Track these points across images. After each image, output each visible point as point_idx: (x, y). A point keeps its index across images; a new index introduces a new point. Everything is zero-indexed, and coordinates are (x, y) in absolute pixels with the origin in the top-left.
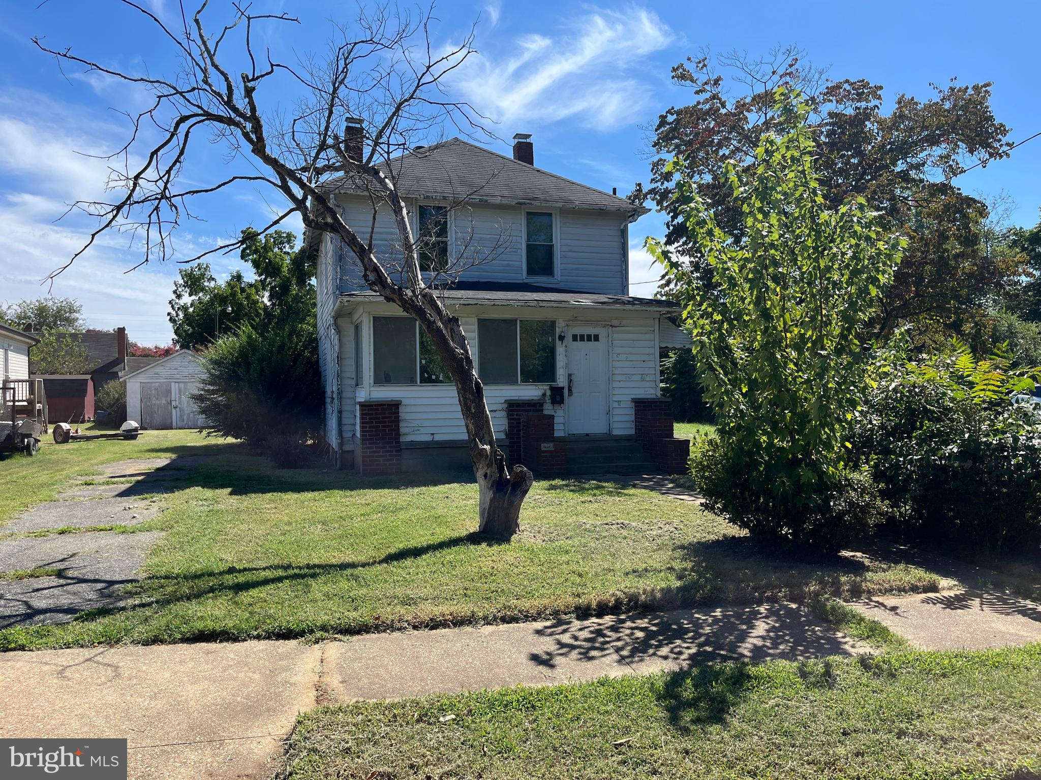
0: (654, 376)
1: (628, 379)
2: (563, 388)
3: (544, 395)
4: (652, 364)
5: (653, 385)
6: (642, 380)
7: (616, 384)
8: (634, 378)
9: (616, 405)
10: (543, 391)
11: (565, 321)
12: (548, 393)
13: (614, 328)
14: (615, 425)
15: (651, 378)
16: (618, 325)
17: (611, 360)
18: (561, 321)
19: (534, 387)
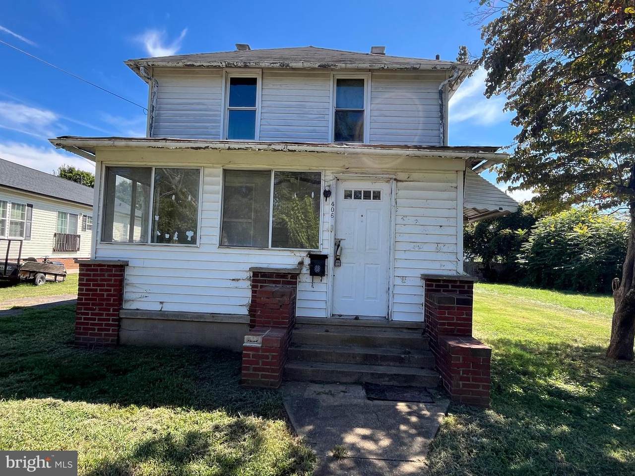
0: (454, 246)
1: (417, 249)
2: (326, 257)
3: (301, 263)
4: (452, 231)
5: (453, 258)
6: (438, 251)
7: (399, 255)
8: (426, 248)
9: (398, 281)
10: (300, 260)
11: (333, 173)
12: (307, 261)
13: (399, 184)
14: (396, 308)
15: (452, 248)
16: (405, 178)
17: (393, 223)
18: (328, 173)
19: (288, 253)
